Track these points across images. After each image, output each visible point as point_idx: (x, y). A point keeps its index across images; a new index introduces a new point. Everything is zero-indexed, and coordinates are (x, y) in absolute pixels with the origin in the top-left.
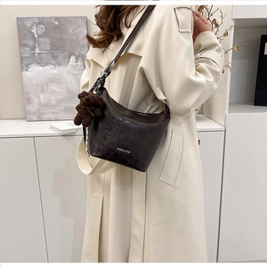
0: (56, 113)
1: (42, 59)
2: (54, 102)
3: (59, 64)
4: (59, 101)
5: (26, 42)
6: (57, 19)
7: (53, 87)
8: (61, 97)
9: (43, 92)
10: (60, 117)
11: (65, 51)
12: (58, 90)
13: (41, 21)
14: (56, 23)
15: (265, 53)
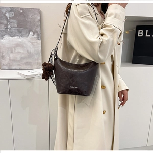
0: (19, 65)
1: (12, 32)
2: (19, 58)
3: (23, 36)
4: (22, 58)
5: (2, 21)
6: (22, 9)
7: (18, 50)
8: (23, 56)
9: (12, 52)
10: (22, 67)
11: (27, 28)
12: (22, 51)
13: (12, 9)
14: (22, 11)
15: (139, 36)
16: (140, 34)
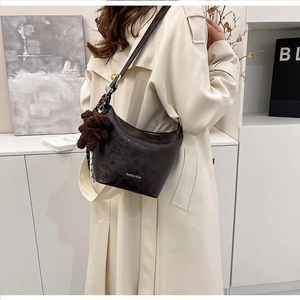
0: (49, 126)
1: (31, 64)
2: (46, 113)
3: (52, 71)
4: (52, 113)
5: (12, 44)
6: (48, 18)
7: (45, 96)
8: (54, 108)
9: (33, 102)
10: (53, 130)
11: (58, 55)
12: (51, 100)
13: (29, 20)
14: (48, 23)
15: (281, 59)
16: (285, 57)
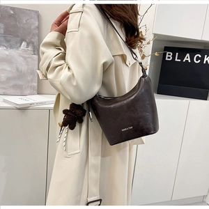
0: (5, 88)
2: (3, 79)
3: (11, 47)
4: (9, 79)
6: (13, 9)
7: (3, 66)
8: (10, 75)
10: (8, 92)
11: (18, 36)
12: (8, 69)
14: (12, 12)
15: (167, 59)
